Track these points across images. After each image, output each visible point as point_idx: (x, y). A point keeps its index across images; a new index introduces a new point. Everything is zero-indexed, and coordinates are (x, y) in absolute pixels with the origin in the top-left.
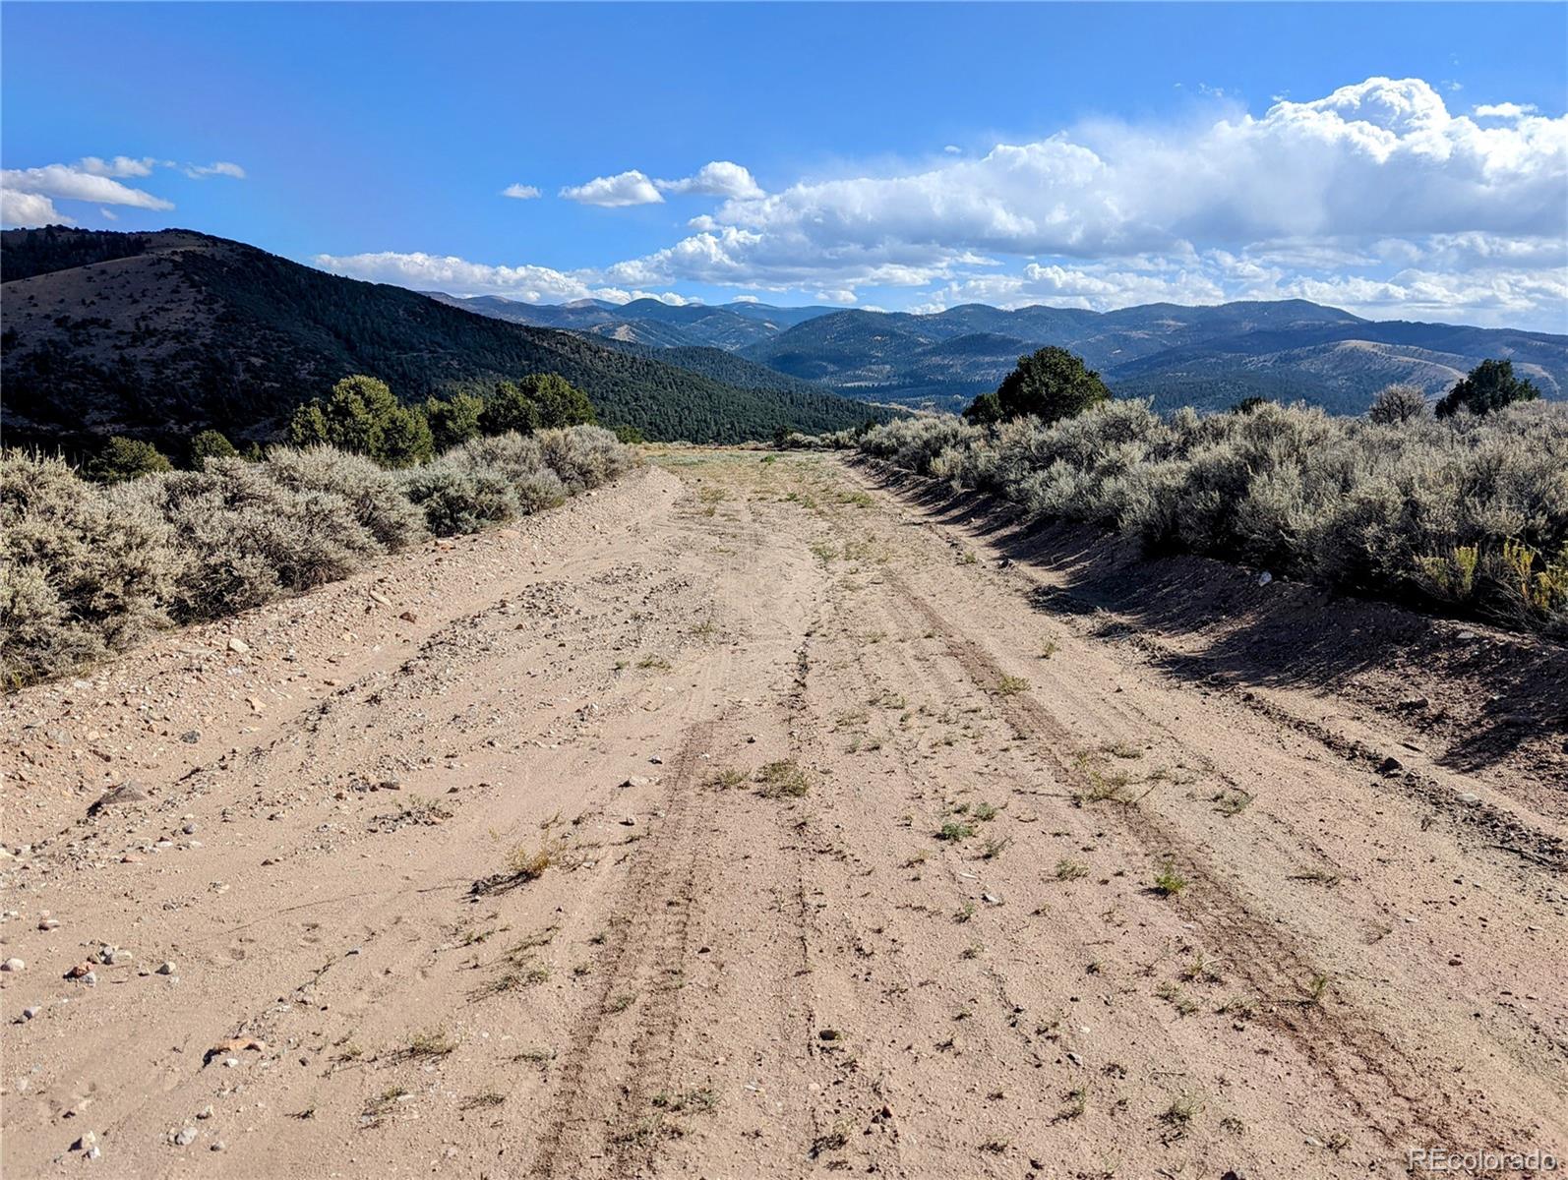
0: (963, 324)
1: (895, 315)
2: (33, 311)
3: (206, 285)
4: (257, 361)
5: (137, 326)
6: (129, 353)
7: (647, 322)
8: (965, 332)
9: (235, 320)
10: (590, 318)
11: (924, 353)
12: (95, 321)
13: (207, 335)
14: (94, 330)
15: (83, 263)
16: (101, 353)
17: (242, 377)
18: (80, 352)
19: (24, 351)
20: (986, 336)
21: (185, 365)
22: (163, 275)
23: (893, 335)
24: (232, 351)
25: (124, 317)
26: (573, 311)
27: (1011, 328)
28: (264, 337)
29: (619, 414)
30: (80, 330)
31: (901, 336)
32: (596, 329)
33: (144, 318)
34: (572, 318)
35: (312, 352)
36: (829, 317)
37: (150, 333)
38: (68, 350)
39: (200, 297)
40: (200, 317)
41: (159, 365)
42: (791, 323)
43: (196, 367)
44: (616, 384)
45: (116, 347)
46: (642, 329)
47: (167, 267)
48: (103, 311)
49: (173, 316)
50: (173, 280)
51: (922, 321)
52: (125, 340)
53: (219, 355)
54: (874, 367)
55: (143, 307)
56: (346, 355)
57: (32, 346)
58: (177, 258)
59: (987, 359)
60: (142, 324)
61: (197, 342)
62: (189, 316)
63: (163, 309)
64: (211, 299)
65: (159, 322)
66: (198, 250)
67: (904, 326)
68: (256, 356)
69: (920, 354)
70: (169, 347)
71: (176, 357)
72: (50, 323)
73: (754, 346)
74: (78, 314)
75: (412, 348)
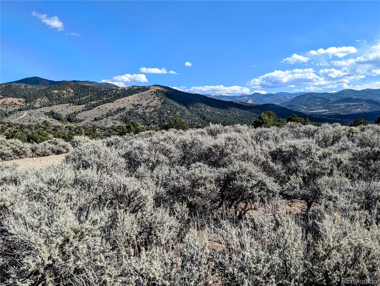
0: (344, 95)
1: (324, 93)
2: (129, 103)
3: (160, 96)
4: (169, 112)
5: (147, 105)
6: (145, 111)
7: (257, 98)
8: (345, 97)
9: (165, 103)
10: (242, 98)
11: (332, 103)
12: (139, 104)
13: (159, 106)
14: (139, 106)
15: (138, 93)
16: (140, 111)
17: (166, 115)
18: (136, 111)
19: (126, 111)
20: (352, 98)
21: (155, 113)
22: (152, 94)
23: (323, 98)
24: (164, 110)
25: (145, 104)
26: (238, 97)
27: (359, 95)
28: (171, 106)
29: (247, 121)
30: (136, 106)
31: (325, 99)
32: (243, 101)
33: (148, 103)
34: (238, 98)
35: (180, 109)
36: (305, 95)
37: (149, 106)
38: (134, 110)
39: (159, 99)
40: (159, 103)
41: (150, 113)
42: (294, 97)
43: (157, 113)
44: (246, 114)
45: (143, 109)
46: (255, 100)
47: (153, 93)
48: (141, 102)
49: (154, 103)
50: (154, 95)
51: (332, 95)
52: (144, 108)
53: (162, 111)
54: (317, 107)
55: (148, 101)
56: (187, 109)
57: (128, 110)
58: (155, 91)
59: (352, 104)
60: (148, 105)
61: (158, 108)
62: (157, 102)
63: (152, 101)
64: (161, 99)
65: (151, 104)
66: (159, 89)
67: (326, 96)
68: (169, 110)
69: (331, 103)
70: (153, 109)
71: (154, 111)
72: (131, 105)
73: (284, 103)
74: (136, 103)
75: (200, 107)
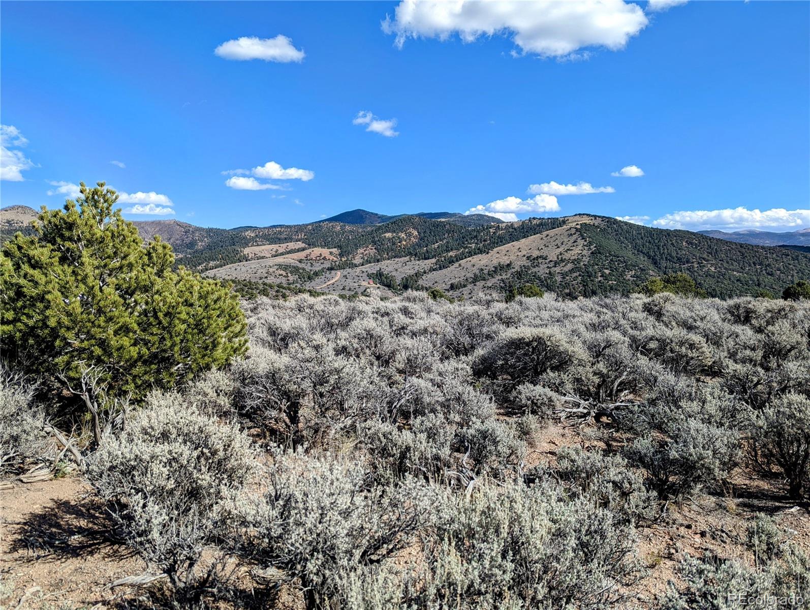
2: (519, 254)
3: (589, 237)
4: (607, 272)
5: (558, 258)
6: (553, 270)
9: (600, 253)
12: (541, 257)
13: (586, 260)
14: (540, 260)
15: (540, 232)
16: (542, 270)
17: (600, 279)
18: (534, 270)
19: (513, 270)
21: (575, 274)
22: (571, 235)
24: (596, 267)
25: (553, 255)
28: (612, 260)
30: (534, 261)
33: (561, 254)
35: (635, 266)
37: (562, 261)
38: (529, 269)
39: (586, 243)
40: (585, 252)
41: (564, 275)
43: (580, 275)
45: (548, 267)
47: (573, 231)
48: (545, 252)
49: (573, 253)
50: (575, 237)
52: (552, 264)
53: (590, 269)
55: (561, 250)
56: (652, 267)
57: (517, 268)
58: (579, 227)
60: (560, 257)
61: (582, 264)
62: (580, 252)
63: (569, 250)
64: (590, 243)
65: (567, 256)
66: (588, 222)
68: (607, 269)
70: (570, 266)
71: (572, 271)
72: (525, 258)
74: (536, 253)
75: (688, 262)
